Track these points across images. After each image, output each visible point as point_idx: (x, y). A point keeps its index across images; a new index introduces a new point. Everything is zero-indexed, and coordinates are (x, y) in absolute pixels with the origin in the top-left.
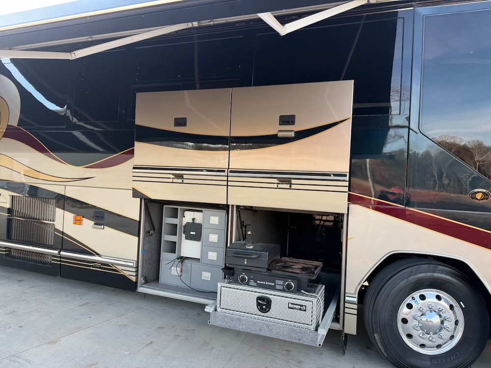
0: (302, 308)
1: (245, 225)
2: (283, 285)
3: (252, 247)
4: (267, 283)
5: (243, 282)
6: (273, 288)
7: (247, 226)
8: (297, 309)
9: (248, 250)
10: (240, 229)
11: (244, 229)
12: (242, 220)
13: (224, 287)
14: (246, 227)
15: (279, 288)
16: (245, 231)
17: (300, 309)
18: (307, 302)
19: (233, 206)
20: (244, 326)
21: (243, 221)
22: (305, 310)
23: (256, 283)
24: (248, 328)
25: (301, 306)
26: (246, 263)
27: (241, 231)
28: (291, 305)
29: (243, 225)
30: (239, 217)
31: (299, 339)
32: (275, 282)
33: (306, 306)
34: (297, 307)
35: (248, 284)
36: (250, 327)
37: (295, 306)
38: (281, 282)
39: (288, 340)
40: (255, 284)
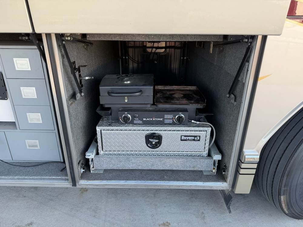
0: (196, 139)
1: (77, 67)
2: (173, 119)
3: (129, 82)
4: (154, 119)
5: (126, 121)
6: (162, 124)
7: (81, 68)
8: (191, 140)
9: (127, 85)
10: (72, 76)
11: (77, 74)
12: (72, 60)
13: (104, 130)
14: (79, 70)
15: (169, 122)
16: (80, 76)
17: (194, 140)
18: (201, 132)
19: (48, 35)
20: (134, 165)
21: (74, 62)
22: (199, 140)
23: (142, 120)
24: (139, 165)
25: (196, 136)
26: (126, 101)
27: (73, 79)
28: (183, 138)
29: (75, 69)
30: (65, 55)
31: (194, 167)
32: (163, 117)
33: (200, 136)
34: (190, 138)
35: (132, 123)
36: (140, 164)
37: (187, 138)
38: (170, 116)
39: (182, 169)
40: (141, 122)
